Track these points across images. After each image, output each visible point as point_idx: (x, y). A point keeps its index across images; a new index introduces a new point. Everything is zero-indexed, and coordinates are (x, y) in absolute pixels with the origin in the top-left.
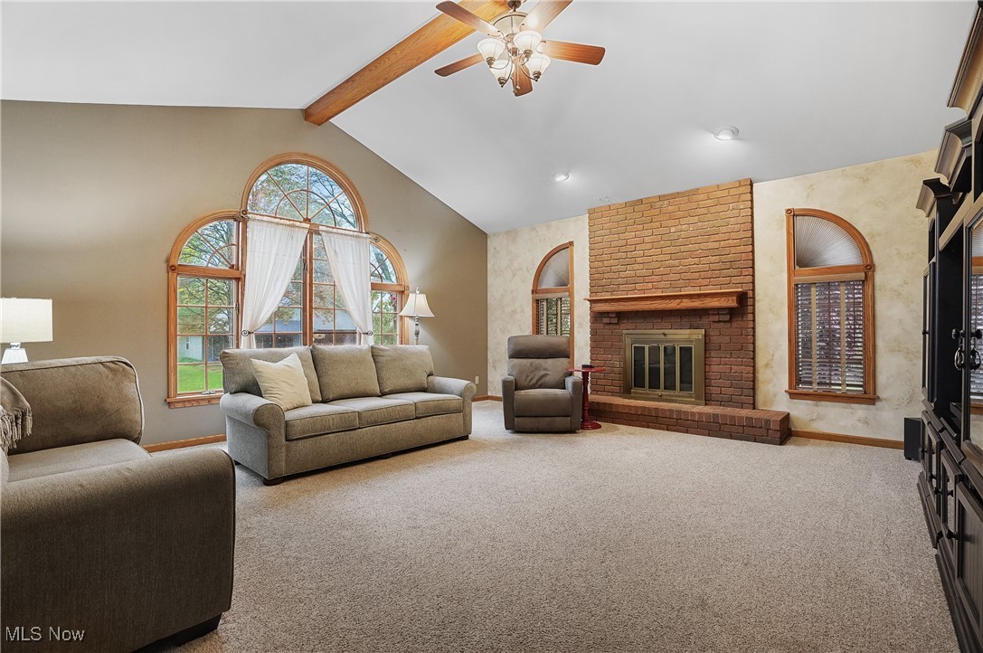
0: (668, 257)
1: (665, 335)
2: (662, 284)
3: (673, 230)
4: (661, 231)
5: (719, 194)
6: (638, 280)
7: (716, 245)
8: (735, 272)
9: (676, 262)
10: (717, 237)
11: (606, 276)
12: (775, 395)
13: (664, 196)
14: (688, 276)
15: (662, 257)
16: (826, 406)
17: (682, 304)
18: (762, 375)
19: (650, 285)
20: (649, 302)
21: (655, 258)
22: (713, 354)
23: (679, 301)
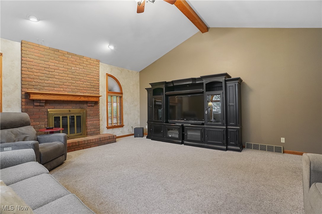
0: (70, 79)
1: (70, 111)
2: (68, 90)
3: (73, 68)
4: (67, 67)
5: (91, 61)
6: (55, 86)
7: (89, 79)
8: (95, 89)
9: (74, 82)
10: (89, 76)
11: (35, 80)
12: (103, 129)
13: (70, 53)
14: (79, 88)
15: (67, 78)
16: (115, 130)
17: (81, 99)
18: (101, 123)
19: (62, 89)
20: (66, 97)
21: (64, 78)
22: (88, 117)
23: (80, 97)
